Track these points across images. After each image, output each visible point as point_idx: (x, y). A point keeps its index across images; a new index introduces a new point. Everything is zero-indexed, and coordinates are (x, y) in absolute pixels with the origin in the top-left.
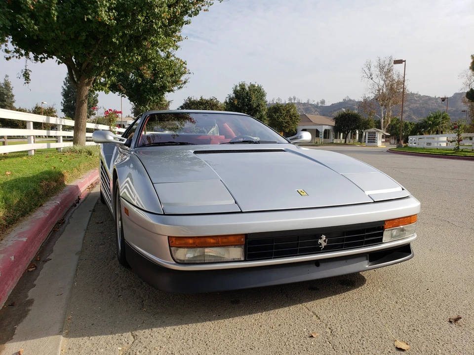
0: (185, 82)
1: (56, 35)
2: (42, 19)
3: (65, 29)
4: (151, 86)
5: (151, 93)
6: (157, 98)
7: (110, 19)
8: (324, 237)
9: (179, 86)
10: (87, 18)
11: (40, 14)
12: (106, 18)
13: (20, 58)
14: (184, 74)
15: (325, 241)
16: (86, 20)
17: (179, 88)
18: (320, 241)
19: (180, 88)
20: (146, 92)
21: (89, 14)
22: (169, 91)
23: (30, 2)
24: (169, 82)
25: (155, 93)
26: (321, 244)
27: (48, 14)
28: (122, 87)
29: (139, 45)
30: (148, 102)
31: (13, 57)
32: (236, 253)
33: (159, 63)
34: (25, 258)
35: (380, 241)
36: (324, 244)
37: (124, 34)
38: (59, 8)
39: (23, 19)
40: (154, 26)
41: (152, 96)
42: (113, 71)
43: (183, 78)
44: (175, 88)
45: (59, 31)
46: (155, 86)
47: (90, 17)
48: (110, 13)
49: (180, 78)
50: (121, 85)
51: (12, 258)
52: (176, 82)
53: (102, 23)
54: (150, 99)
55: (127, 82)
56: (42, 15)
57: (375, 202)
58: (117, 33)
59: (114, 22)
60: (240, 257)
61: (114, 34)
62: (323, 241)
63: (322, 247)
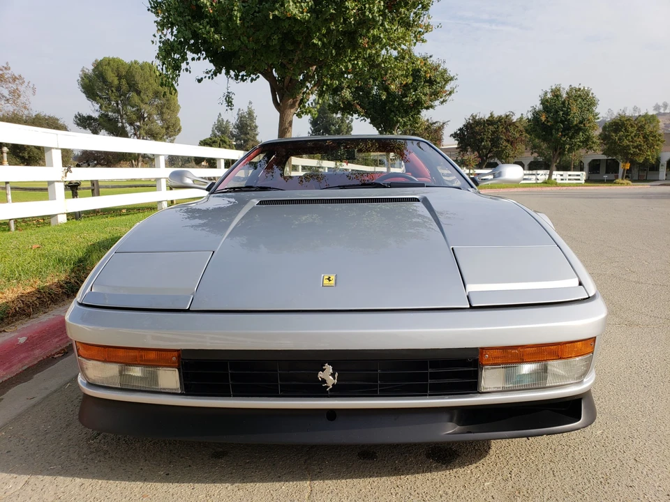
0: (450, 93)
1: (242, 43)
2: (223, 24)
3: (254, 33)
4: (401, 101)
5: (400, 112)
6: (410, 120)
7: (302, 13)
8: (329, 369)
9: (442, 100)
10: (273, 16)
11: (220, 19)
12: (295, 11)
13: (213, 78)
14: (450, 80)
15: (333, 375)
16: (271, 17)
17: (442, 103)
18: (321, 375)
19: (444, 101)
20: (393, 111)
21: (276, 9)
22: (427, 108)
23: (208, 4)
24: (425, 95)
25: (407, 113)
26: (324, 381)
27: (231, 18)
28: (358, 107)
29: (354, 46)
30: (395, 125)
31: (205, 77)
32: (170, 378)
33: (391, 68)
36: (331, 381)
37: (329, 31)
38: (244, 7)
39: (201, 27)
40: (367, 13)
41: (402, 117)
42: (327, 85)
43: (448, 88)
44: (437, 103)
45: (245, 38)
46: (406, 101)
47: (277, 13)
48: (302, 4)
49: (444, 87)
50: (358, 103)
51: (22, 340)
52: (435, 95)
53: (293, 18)
54: (398, 121)
55: (368, 99)
56: (224, 19)
57: (472, 308)
58: (319, 30)
59: (307, 16)
60: (175, 387)
61: (315, 33)
62: (328, 375)
63: (327, 387)
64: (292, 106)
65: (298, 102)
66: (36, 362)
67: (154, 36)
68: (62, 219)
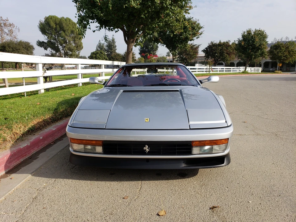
0: (201, 34)
1: (112, 17)
2: (104, 9)
3: (117, 13)
4: (179, 37)
5: (179, 42)
6: (183, 45)
7: (137, 5)
9: (197, 37)
10: (125, 6)
11: (103, 7)
12: (134, 5)
13: (99, 30)
14: (201, 28)
15: (148, 148)
16: (124, 7)
17: (197, 38)
18: (144, 148)
19: (198, 37)
20: (176, 42)
21: (127, 4)
22: (191, 40)
23: (98, 1)
24: (190, 35)
25: (182, 42)
26: (145, 150)
27: (108, 7)
28: (161, 40)
29: (159, 17)
30: (177, 48)
31: (96, 30)
33: (174, 26)
34: (51, 138)
35: (190, 153)
36: (147, 150)
37: (148, 12)
38: (113, 2)
39: (96, 11)
40: (164, 5)
41: (180, 44)
42: (147, 33)
43: (200, 31)
44: (195, 38)
45: (113, 15)
46: (181, 38)
47: (127, 5)
48: (137, 2)
49: (198, 31)
50: (160, 38)
51: (41, 138)
52: (194, 35)
53: (134, 7)
54: (178, 46)
55: (165, 36)
56: (105, 7)
57: (190, 129)
58: (144, 11)
59: (139, 7)
60: (101, 152)
61: (142, 13)
62: (146, 148)
63: (146, 152)
64: (133, 42)
65: (135, 40)
66: (46, 146)
67: (76, 14)
68: (43, 91)
